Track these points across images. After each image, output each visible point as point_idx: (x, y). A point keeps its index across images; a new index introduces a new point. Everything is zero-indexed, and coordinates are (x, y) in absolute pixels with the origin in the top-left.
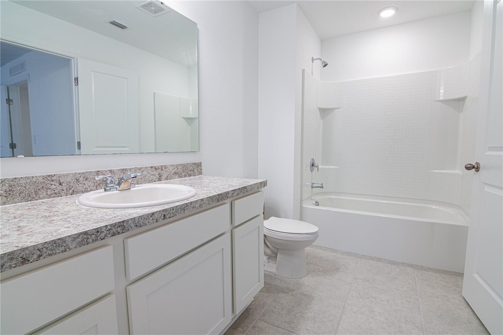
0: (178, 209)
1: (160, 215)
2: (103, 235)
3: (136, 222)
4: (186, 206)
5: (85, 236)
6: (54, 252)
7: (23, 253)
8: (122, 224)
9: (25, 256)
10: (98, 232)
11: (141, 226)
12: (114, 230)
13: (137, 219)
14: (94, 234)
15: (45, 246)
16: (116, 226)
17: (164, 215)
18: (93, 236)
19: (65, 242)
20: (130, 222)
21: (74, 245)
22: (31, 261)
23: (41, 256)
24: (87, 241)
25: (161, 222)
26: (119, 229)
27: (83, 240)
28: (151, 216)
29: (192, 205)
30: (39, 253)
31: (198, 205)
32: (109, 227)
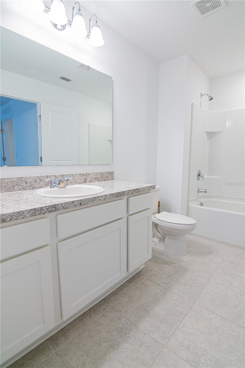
0: (90, 200)
1: (78, 203)
2: (44, 211)
3: (63, 206)
4: (94, 198)
5: (34, 211)
6: (18, 218)
7: (3, 217)
8: (55, 206)
9: (4, 218)
10: (41, 209)
11: (66, 208)
12: (50, 209)
13: (63, 205)
14: (39, 210)
15: (14, 214)
16: (51, 207)
17: (80, 203)
18: (39, 212)
19: (24, 213)
20: (59, 205)
21: (29, 215)
22: (7, 221)
23: (12, 219)
24: (35, 214)
25: (78, 207)
26: (53, 209)
27: (33, 213)
28: (72, 203)
29: (99, 198)
30: (10, 217)
31: (103, 199)
32: (47, 207)
